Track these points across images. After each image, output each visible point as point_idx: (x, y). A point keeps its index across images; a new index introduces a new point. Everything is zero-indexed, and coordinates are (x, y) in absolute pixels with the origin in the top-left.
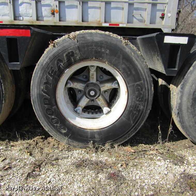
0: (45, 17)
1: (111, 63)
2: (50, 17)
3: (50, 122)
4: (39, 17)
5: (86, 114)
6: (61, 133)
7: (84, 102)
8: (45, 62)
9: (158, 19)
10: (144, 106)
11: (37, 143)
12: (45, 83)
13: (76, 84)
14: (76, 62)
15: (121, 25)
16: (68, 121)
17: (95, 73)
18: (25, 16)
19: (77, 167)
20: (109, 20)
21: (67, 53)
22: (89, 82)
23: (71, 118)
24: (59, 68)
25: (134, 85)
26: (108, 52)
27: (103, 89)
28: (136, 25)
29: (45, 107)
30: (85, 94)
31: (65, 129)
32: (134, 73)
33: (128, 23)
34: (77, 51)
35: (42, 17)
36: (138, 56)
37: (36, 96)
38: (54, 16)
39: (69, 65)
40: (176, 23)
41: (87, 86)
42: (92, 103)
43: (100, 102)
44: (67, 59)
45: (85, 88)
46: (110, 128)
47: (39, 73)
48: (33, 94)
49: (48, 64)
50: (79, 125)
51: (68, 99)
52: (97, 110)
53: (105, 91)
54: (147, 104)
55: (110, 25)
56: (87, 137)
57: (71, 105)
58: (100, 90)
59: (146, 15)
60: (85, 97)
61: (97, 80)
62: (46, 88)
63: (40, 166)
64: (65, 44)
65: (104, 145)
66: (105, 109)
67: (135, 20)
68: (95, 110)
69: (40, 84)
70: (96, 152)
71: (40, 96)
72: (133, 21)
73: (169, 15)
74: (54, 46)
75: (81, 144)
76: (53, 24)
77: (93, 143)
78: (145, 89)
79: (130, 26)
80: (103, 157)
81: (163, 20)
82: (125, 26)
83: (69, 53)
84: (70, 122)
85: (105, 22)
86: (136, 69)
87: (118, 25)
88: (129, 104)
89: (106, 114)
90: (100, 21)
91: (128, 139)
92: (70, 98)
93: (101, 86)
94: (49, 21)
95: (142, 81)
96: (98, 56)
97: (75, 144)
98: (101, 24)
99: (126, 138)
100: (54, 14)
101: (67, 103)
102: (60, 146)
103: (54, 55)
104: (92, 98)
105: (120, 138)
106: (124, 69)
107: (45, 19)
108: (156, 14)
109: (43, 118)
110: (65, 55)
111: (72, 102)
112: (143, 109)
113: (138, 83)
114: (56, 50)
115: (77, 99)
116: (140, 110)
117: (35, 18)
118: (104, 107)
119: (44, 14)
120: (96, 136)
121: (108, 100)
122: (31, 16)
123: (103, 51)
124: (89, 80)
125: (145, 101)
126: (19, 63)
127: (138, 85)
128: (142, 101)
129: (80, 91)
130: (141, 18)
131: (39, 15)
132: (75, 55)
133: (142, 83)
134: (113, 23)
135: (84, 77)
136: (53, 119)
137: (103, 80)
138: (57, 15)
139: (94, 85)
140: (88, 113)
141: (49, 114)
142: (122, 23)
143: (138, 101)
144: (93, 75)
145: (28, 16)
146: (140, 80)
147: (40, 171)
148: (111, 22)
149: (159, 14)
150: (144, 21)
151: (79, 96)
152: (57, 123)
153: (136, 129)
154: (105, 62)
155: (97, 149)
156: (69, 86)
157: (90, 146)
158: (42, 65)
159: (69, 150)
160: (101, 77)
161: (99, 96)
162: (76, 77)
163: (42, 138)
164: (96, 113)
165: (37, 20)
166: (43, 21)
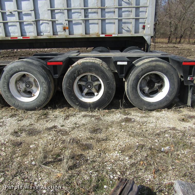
0: (59, 32)
1: (96, 74)
2: (62, 32)
3: (71, 99)
4: (55, 32)
5: (87, 96)
6: (76, 104)
7: (86, 91)
8: (68, 74)
9: (141, 30)
10: (111, 91)
11: (65, 110)
12: (69, 83)
13: (82, 82)
14: (81, 74)
15: (113, 36)
16: (79, 99)
17: (90, 77)
18: (45, 32)
19: (83, 117)
20: (105, 32)
21: (77, 70)
22: (87, 82)
23: (80, 98)
24: (74, 77)
25: (106, 82)
26: (94, 69)
27: (94, 84)
28: (125, 34)
29: (69, 93)
30: (86, 87)
31: (78, 103)
32: (106, 77)
33: (118, 34)
34: (82, 69)
35: (57, 32)
36: (107, 70)
37: (65, 88)
38: (65, 31)
39: (78, 75)
40: (154, 32)
41: (87, 83)
42: (90, 91)
43: (93, 90)
44: (78, 73)
45: (86, 84)
46: (98, 102)
47: (66, 79)
48: (64, 88)
49: (70, 75)
50: (84, 101)
51: (79, 90)
52: (92, 95)
53: (96, 85)
54: (113, 90)
55: (105, 35)
56: (87, 106)
57: (80, 92)
58: (93, 85)
59: (131, 27)
60: (86, 88)
61: (92, 80)
62: (69, 85)
63: (68, 117)
64: (77, 67)
65: (95, 109)
66: (96, 94)
67: (123, 31)
68: (92, 94)
69: (66, 83)
70: (92, 112)
71: (67, 89)
72: (122, 31)
73: (149, 26)
74: (72, 68)
75: (85, 109)
76: (65, 37)
77: (90, 109)
78: (111, 84)
79: (120, 35)
80: (94, 114)
81: (144, 30)
82: (116, 36)
83: (78, 70)
84: (80, 100)
85: (102, 34)
86: (107, 76)
87: (112, 35)
88: (105, 91)
89: (96, 96)
90: (98, 33)
91: (106, 106)
92: (79, 89)
93: (93, 83)
94: (62, 35)
95: (110, 81)
96: (90, 71)
97: (82, 109)
98: (99, 35)
99: (105, 106)
100: (65, 30)
101: (78, 91)
102: (76, 111)
103: (72, 71)
104: (89, 89)
105: (102, 106)
106: (101, 76)
107: (59, 33)
108: (139, 26)
109: (68, 98)
110: (76, 71)
111: (80, 91)
112: (111, 93)
113: (108, 81)
114: (73, 69)
115: (83, 90)
116: (110, 93)
117: (52, 34)
118: (95, 92)
119: (58, 30)
120: (91, 105)
121: (98, 90)
122: (49, 32)
123: (92, 69)
124: (88, 81)
125: (112, 89)
126: (58, 75)
127: (108, 82)
128: (110, 89)
129: (84, 85)
130: (128, 29)
131: (55, 31)
132: (81, 71)
133: (109, 82)
134: (108, 34)
135: (86, 79)
136: (72, 98)
137: (95, 80)
138: (67, 31)
139: (90, 82)
140: (88, 96)
141: (71, 96)
142: (114, 34)
143: (109, 89)
144: (89, 78)
145: (47, 32)
146: (108, 80)
147: (69, 118)
148: (106, 34)
149: (141, 26)
150: (130, 31)
151: (83, 88)
152: (74, 100)
153: (109, 101)
154: (93, 73)
155: (92, 111)
156: (79, 83)
157: (89, 110)
158: (67, 75)
159: (80, 112)
160: (94, 79)
161: (92, 88)
162: (82, 79)
163: (67, 108)
164: (92, 96)
165: (54, 35)
166: (57, 35)
